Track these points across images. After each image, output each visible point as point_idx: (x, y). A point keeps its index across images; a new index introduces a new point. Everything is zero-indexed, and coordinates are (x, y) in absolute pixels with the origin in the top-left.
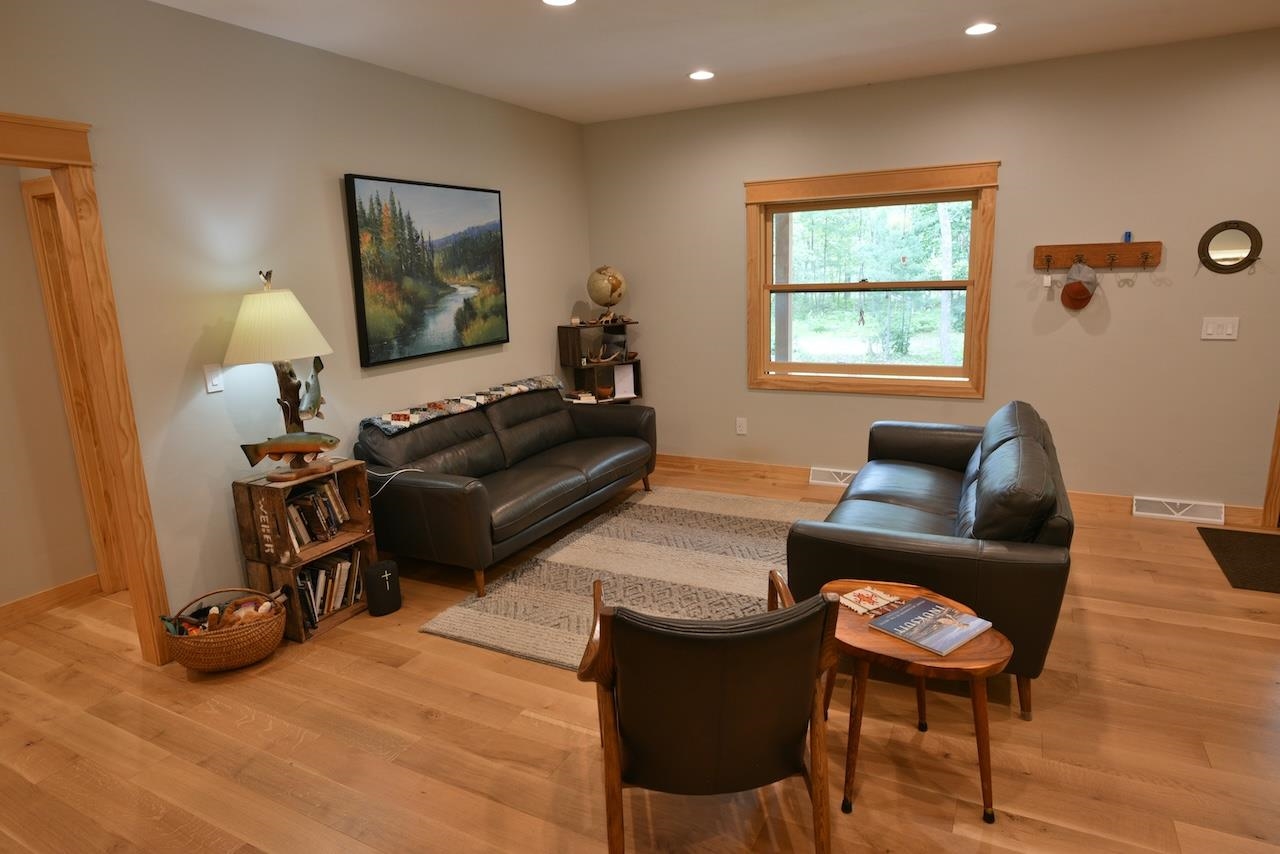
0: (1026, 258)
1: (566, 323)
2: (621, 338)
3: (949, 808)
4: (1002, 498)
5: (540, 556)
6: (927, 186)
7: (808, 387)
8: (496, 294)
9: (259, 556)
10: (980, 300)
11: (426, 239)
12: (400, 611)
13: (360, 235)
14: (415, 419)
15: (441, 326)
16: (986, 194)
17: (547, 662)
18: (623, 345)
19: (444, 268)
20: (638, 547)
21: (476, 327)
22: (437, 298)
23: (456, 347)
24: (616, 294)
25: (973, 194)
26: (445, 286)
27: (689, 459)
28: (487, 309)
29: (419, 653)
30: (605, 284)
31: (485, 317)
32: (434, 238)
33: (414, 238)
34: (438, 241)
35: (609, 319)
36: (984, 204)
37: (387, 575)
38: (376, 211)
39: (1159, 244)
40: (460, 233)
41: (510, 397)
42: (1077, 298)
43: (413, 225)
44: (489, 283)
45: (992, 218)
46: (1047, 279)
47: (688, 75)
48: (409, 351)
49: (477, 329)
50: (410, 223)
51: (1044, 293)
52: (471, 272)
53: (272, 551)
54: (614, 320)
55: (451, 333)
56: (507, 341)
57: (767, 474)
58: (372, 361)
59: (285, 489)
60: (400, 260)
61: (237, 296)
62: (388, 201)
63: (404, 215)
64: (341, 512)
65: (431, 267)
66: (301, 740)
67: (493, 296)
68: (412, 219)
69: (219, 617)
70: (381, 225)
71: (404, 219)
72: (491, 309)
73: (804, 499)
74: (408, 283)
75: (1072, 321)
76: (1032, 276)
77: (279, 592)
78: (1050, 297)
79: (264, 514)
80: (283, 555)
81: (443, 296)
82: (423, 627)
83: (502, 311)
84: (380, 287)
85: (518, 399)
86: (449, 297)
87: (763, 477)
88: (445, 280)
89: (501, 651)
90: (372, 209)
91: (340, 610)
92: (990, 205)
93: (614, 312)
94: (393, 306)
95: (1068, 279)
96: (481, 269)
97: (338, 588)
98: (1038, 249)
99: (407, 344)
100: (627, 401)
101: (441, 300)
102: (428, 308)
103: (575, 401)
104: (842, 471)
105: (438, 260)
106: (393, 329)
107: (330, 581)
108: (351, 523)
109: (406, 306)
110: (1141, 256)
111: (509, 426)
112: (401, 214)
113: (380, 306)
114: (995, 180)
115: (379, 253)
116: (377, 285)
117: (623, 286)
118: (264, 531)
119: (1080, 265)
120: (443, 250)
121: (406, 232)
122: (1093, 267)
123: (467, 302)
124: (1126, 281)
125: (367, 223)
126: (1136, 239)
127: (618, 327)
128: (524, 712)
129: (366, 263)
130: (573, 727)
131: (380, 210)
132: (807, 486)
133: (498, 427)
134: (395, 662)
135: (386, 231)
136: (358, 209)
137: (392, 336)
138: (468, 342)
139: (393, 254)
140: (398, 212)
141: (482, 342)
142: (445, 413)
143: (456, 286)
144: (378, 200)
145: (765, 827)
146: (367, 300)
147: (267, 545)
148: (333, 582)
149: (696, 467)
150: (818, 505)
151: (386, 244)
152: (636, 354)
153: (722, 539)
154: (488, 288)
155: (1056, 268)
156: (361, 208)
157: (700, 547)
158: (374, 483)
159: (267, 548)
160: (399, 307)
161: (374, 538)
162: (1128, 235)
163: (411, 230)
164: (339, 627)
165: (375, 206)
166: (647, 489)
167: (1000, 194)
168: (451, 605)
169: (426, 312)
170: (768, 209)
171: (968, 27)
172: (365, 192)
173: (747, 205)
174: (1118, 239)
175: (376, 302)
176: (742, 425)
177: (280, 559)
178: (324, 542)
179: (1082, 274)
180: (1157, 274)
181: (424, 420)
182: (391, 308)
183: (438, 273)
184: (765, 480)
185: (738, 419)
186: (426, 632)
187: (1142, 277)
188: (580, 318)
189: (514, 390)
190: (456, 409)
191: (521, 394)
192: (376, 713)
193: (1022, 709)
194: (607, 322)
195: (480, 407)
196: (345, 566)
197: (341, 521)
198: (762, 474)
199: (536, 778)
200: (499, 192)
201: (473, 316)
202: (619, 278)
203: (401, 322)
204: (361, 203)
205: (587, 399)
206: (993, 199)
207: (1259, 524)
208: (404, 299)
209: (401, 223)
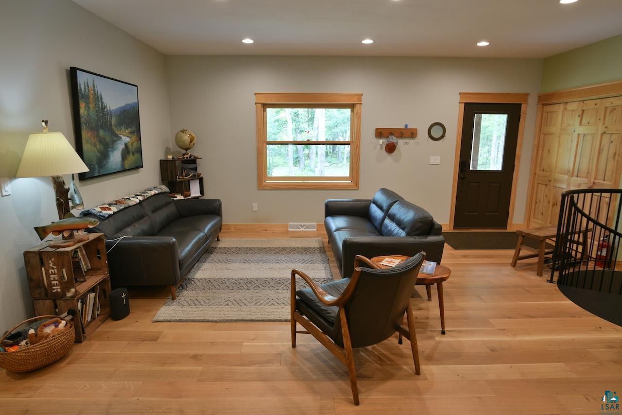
0: (372, 133)
1: (163, 159)
2: (193, 166)
3: (429, 334)
4: (419, 220)
5: (190, 276)
6: (335, 101)
7: (287, 187)
8: (137, 142)
9: (46, 295)
10: (356, 149)
11: (108, 109)
12: (130, 315)
13: (80, 103)
14: (114, 209)
15: (115, 158)
16: (357, 106)
17: (236, 321)
18: (195, 169)
19: (116, 126)
20: (236, 266)
21: (130, 158)
22: (114, 142)
23: (122, 170)
24: (192, 144)
25: (352, 106)
26: (117, 136)
27: (229, 225)
28: (134, 150)
29: (162, 332)
30: (186, 138)
31: (133, 154)
32: (112, 109)
33: (104, 108)
34: (113, 110)
35: (188, 156)
36: (357, 110)
37: (124, 296)
38: (87, 90)
39: (416, 129)
40: (122, 107)
41: (152, 196)
42: (391, 148)
43: (103, 100)
44: (134, 135)
45: (360, 116)
46: (381, 141)
47: (241, 40)
48: (103, 172)
49: (131, 159)
50: (102, 99)
51: (379, 147)
52: (127, 129)
53: (59, 290)
54: (190, 157)
55: (120, 162)
56: (142, 167)
57: (268, 229)
58: (87, 177)
59: (71, 251)
60: (98, 119)
61: (25, 135)
62: (92, 86)
63: (99, 94)
64: (86, 264)
65: (111, 125)
66: (132, 387)
67: (136, 142)
68: (103, 97)
69: (36, 335)
70: (89, 99)
71: (99, 96)
72: (135, 149)
73: (291, 237)
74: (101, 132)
75: (389, 158)
76: (374, 140)
77: (66, 314)
78: (381, 148)
79: (53, 268)
80: (69, 291)
81: (116, 141)
82: (154, 320)
83: (139, 151)
84: (89, 134)
85: (154, 197)
86: (118, 142)
87: (266, 230)
88: (117, 132)
89: (208, 321)
90: (85, 89)
91: (91, 321)
92: (359, 111)
93: (190, 152)
94: (95, 146)
95: (388, 141)
96: (131, 127)
97: (89, 309)
98: (377, 130)
99: (102, 168)
100: (198, 198)
101: (115, 143)
102: (110, 148)
103: (175, 199)
104: (303, 224)
105: (114, 121)
106: (95, 159)
107: (84, 305)
108: (92, 271)
109: (101, 146)
110: (412, 134)
111: (154, 212)
112: (97, 93)
113: (89, 145)
114: (361, 101)
115: (88, 114)
116: (88, 133)
117: (195, 139)
118: (52, 279)
119: (392, 136)
120: (116, 115)
121: (100, 103)
122: (397, 137)
123: (126, 145)
124: (406, 143)
125: (83, 97)
126: (409, 127)
127: (193, 161)
128: (244, 344)
129: (83, 120)
130: (273, 344)
131: (88, 90)
132: (288, 232)
133: (149, 213)
134: (154, 338)
135: (91, 102)
136: (79, 88)
137: (95, 163)
138: (127, 168)
139: (95, 116)
140: (96, 92)
141: (132, 167)
142: (127, 206)
143: (121, 136)
144: (87, 83)
145: (379, 357)
146: (84, 141)
147: (54, 288)
148: (86, 306)
149: (232, 228)
150: (301, 239)
151: (91, 109)
152: (201, 174)
153: (272, 257)
154: (134, 138)
155: (383, 137)
156: (80, 88)
157: (265, 262)
158: (108, 246)
159: (54, 289)
160: (98, 146)
161: (109, 278)
162: (406, 126)
163: (102, 103)
164: (98, 330)
165: (86, 87)
166: (218, 240)
167: (362, 107)
168: (162, 306)
169: (109, 149)
170: (265, 106)
171: (363, 40)
172: (82, 78)
173: (256, 103)
174: (403, 127)
175: (88, 143)
176: (255, 206)
177: (65, 295)
178: (82, 282)
179: (393, 139)
180: (416, 140)
181: (119, 209)
182: (94, 146)
183: (114, 128)
184: (268, 231)
185: (253, 204)
186: (158, 322)
187: (411, 141)
188: (173, 155)
189: (153, 193)
190: (131, 203)
191: (155, 195)
192: (165, 364)
193: (428, 297)
194: (187, 158)
195: (141, 202)
196: (92, 295)
197: (86, 270)
198: (265, 229)
199: (274, 367)
200: (137, 86)
201: (128, 153)
202: (193, 135)
203: (99, 154)
204: (80, 85)
205: (180, 197)
206: (360, 109)
207: (448, 229)
208: (99, 142)
209: (98, 98)
